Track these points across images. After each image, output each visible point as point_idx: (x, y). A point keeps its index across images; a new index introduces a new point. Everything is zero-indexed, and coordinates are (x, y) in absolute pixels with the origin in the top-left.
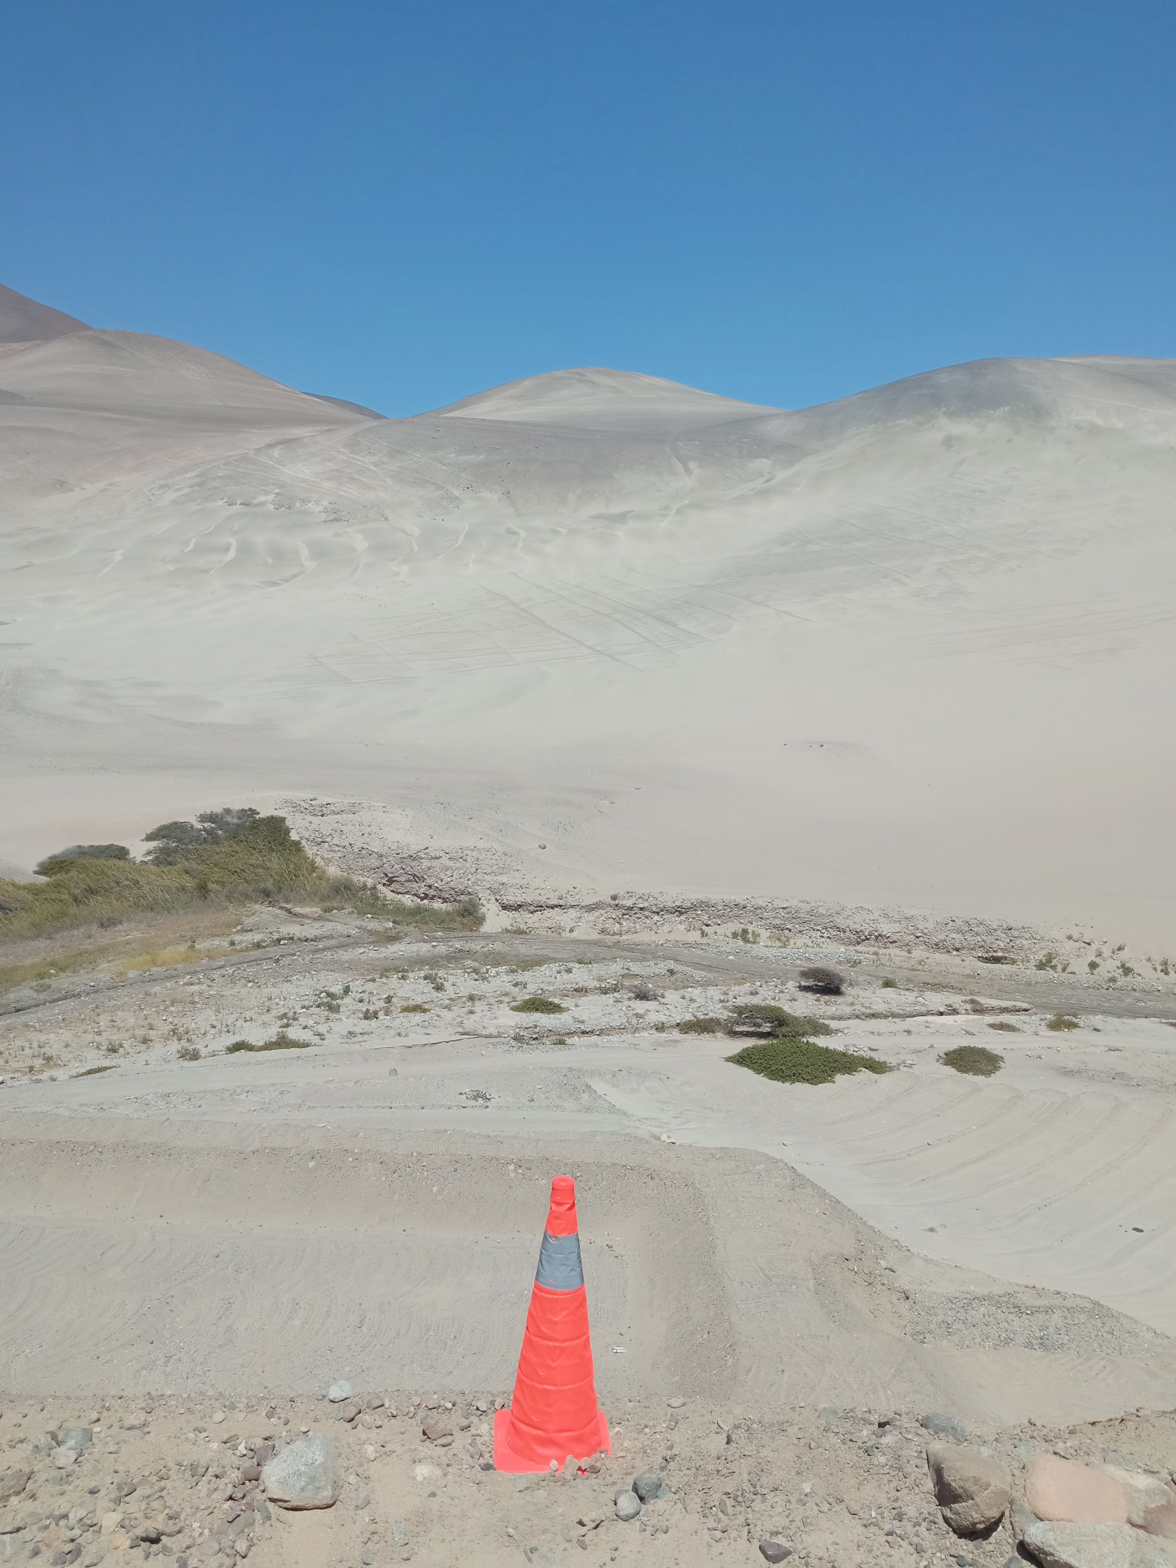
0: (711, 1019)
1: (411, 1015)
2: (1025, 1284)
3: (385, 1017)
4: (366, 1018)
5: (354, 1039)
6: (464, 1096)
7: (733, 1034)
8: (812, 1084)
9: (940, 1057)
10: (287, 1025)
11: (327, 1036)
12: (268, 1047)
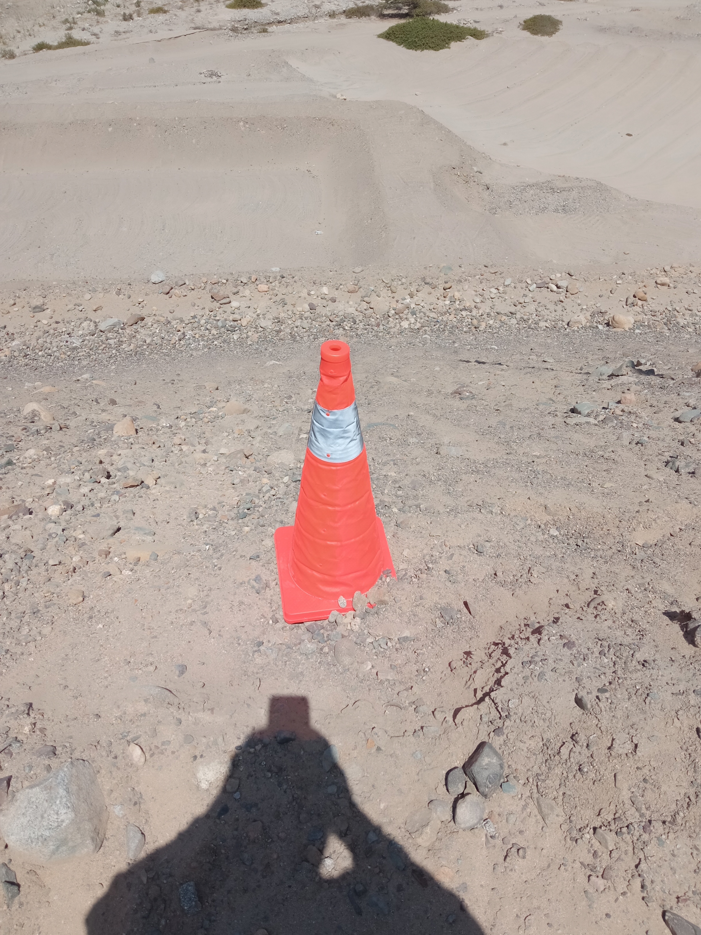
0: (367, 6)
1: (156, 15)
2: (559, 175)
3: (139, 18)
4: (125, 19)
5: (120, 37)
6: (203, 75)
7: (382, 16)
8: (435, 50)
9: (521, 24)
10: (71, 28)
11: (101, 35)
12: (61, 46)
